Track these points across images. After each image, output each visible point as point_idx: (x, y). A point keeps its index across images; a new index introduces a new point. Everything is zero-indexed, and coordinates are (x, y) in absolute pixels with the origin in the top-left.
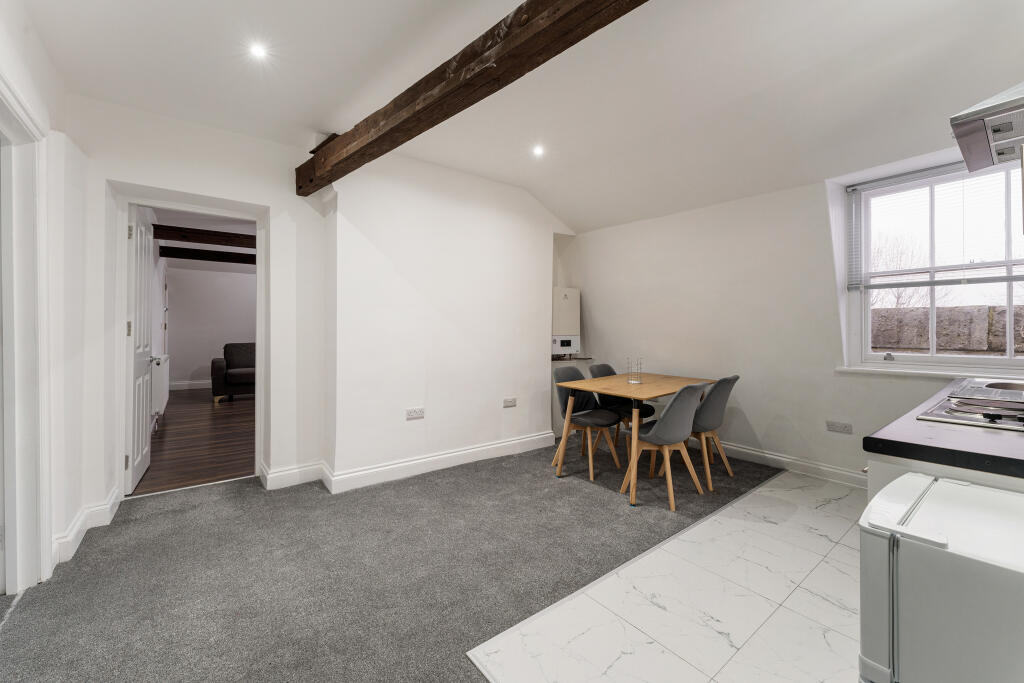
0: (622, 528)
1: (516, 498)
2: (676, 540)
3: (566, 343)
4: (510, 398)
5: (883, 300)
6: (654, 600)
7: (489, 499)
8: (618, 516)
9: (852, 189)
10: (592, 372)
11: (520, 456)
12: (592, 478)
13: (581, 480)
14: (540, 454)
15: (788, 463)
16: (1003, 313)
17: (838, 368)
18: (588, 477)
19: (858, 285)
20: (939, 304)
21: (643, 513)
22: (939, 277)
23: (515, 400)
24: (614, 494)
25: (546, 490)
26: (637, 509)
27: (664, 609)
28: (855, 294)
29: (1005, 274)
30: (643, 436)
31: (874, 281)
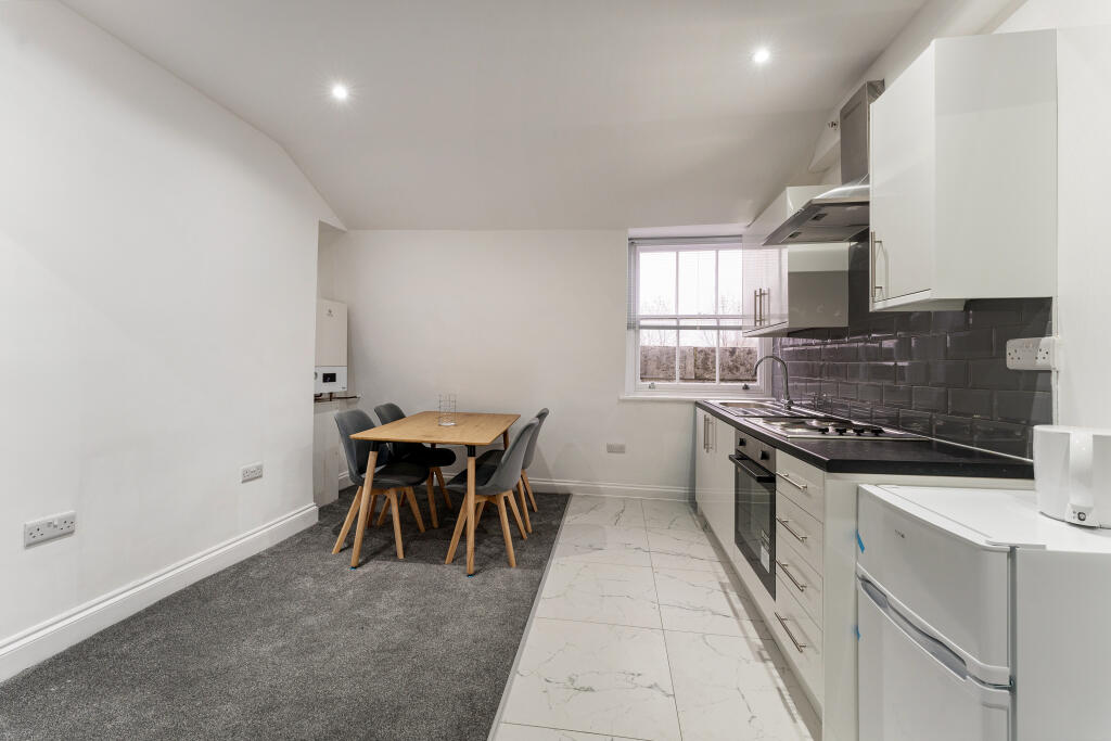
0: (480, 609)
1: (310, 623)
2: (541, 601)
3: (330, 378)
4: (251, 465)
5: (650, 339)
6: (578, 684)
7: (260, 641)
8: (466, 595)
9: (632, 241)
10: (379, 415)
11: (272, 552)
12: (401, 556)
13: (389, 563)
14: (303, 541)
15: (574, 488)
16: (713, 350)
17: (622, 397)
18: (396, 555)
19: (633, 326)
20: (682, 344)
21: (489, 580)
22: (683, 323)
23: (260, 468)
24: (440, 568)
25: (351, 592)
26: (477, 578)
27: (590, 689)
28: (632, 331)
29: (716, 324)
30: (481, 488)
31: (643, 323)
